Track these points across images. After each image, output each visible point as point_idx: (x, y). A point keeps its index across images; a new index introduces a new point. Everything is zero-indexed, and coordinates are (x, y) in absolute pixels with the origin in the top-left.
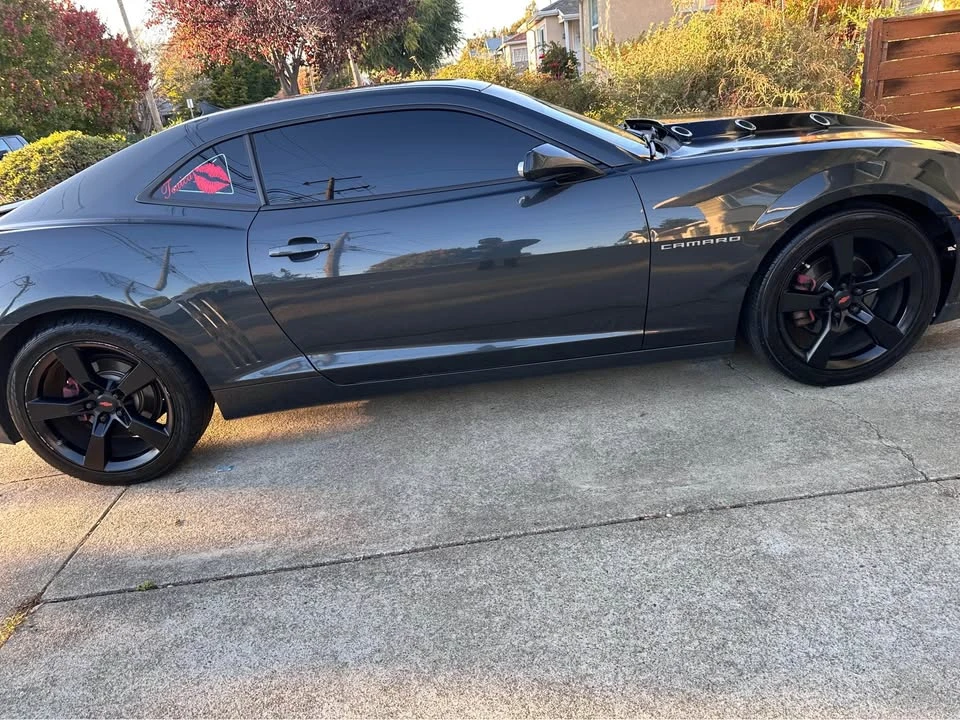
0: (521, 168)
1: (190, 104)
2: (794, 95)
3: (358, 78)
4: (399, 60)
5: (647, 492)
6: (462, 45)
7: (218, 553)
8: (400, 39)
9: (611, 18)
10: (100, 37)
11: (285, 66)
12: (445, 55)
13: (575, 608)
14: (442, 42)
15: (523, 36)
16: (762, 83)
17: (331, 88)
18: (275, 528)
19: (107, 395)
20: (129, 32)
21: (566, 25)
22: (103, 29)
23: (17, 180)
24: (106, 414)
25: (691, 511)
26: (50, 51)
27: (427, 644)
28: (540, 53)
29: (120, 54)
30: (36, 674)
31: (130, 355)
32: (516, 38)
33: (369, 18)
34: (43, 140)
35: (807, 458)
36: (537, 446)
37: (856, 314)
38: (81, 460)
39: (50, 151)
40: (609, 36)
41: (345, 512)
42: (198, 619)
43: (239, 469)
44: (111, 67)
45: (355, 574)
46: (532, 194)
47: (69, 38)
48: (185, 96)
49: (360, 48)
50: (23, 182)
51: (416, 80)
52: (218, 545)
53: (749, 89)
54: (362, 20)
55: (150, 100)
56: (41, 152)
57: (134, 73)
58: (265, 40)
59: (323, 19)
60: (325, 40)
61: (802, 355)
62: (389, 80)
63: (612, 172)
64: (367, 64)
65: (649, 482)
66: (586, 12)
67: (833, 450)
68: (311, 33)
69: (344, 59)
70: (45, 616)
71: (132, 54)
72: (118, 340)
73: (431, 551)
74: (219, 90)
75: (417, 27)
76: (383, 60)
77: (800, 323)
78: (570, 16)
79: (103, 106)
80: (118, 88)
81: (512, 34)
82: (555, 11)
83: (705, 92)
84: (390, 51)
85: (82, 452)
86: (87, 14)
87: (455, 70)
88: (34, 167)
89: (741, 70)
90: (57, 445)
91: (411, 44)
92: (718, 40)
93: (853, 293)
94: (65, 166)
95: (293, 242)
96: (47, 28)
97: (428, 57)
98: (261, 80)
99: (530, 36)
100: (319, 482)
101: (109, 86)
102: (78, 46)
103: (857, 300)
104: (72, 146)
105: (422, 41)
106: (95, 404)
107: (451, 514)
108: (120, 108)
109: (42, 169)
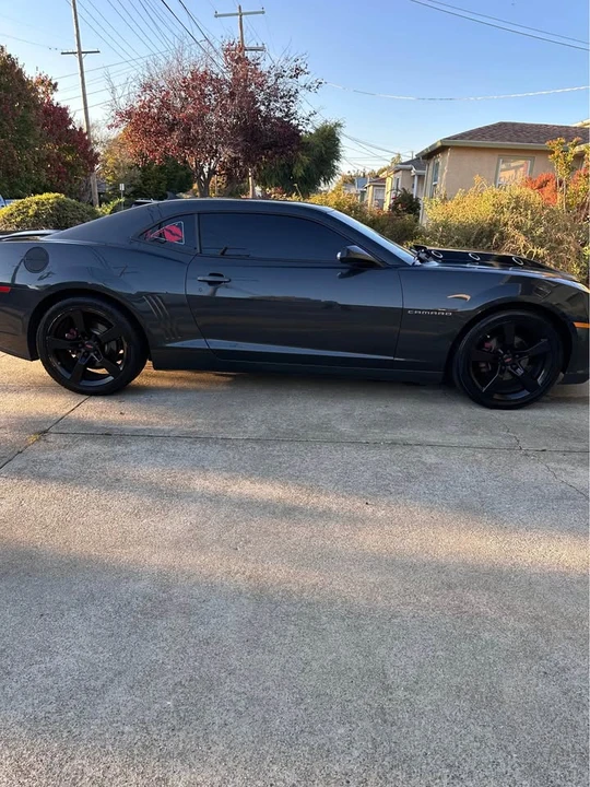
0: (339, 255)
1: (122, 187)
2: (541, 251)
3: (253, 190)
4: (287, 183)
5: (375, 434)
6: (337, 179)
7: (145, 427)
8: (290, 167)
9: (446, 180)
10: (66, 126)
11: (202, 173)
12: (322, 184)
13: (323, 466)
14: (322, 173)
15: (384, 180)
16: (522, 241)
17: (231, 195)
18: (175, 422)
19: (91, 341)
20: (88, 127)
21: (416, 178)
22: (70, 121)
23: (18, 219)
24: (88, 352)
25: (394, 443)
26: (31, 132)
27: (249, 468)
28: (394, 196)
29: (79, 142)
30: (52, 455)
31: (111, 321)
32: (378, 181)
33: (270, 149)
34: (38, 196)
35: (465, 433)
36: (323, 411)
37: (515, 369)
38: (68, 376)
39: (43, 204)
40: (443, 192)
41: (213, 421)
42: (133, 448)
43: (155, 398)
44: (70, 151)
45: (216, 443)
46: (345, 271)
47: (44, 125)
48: (120, 181)
49: (259, 169)
50: (23, 221)
51: (295, 200)
52: (143, 424)
53: (513, 242)
54: (264, 149)
55: (93, 180)
56: (37, 203)
57: (86, 158)
58: (192, 152)
59: (238, 145)
60: (235, 159)
61: (480, 387)
62: (277, 197)
63: (389, 267)
64: (262, 181)
65: (377, 431)
66: (430, 172)
67: (480, 433)
68: (226, 153)
69: (246, 175)
70: (51, 438)
71: (88, 143)
72: (105, 311)
73: (257, 441)
74: (145, 180)
75: (306, 160)
76: (274, 180)
77: (484, 370)
78: (419, 171)
79: (59, 178)
80: (72, 166)
81: (377, 176)
82: (410, 166)
83: (485, 240)
84: (281, 174)
85: (69, 372)
86: (60, 108)
87: (327, 198)
88: (31, 213)
89: (510, 230)
90: (56, 364)
91: (299, 171)
92: (499, 209)
93: (514, 357)
94: (52, 215)
95: (211, 275)
96: (32, 116)
97: (308, 185)
98: (178, 178)
99: (389, 181)
100: (200, 409)
101: (66, 164)
102: (50, 131)
103: (516, 361)
104: (58, 204)
105: (307, 170)
106: (84, 346)
107: (270, 429)
108: (71, 182)
109: (36, 215)
